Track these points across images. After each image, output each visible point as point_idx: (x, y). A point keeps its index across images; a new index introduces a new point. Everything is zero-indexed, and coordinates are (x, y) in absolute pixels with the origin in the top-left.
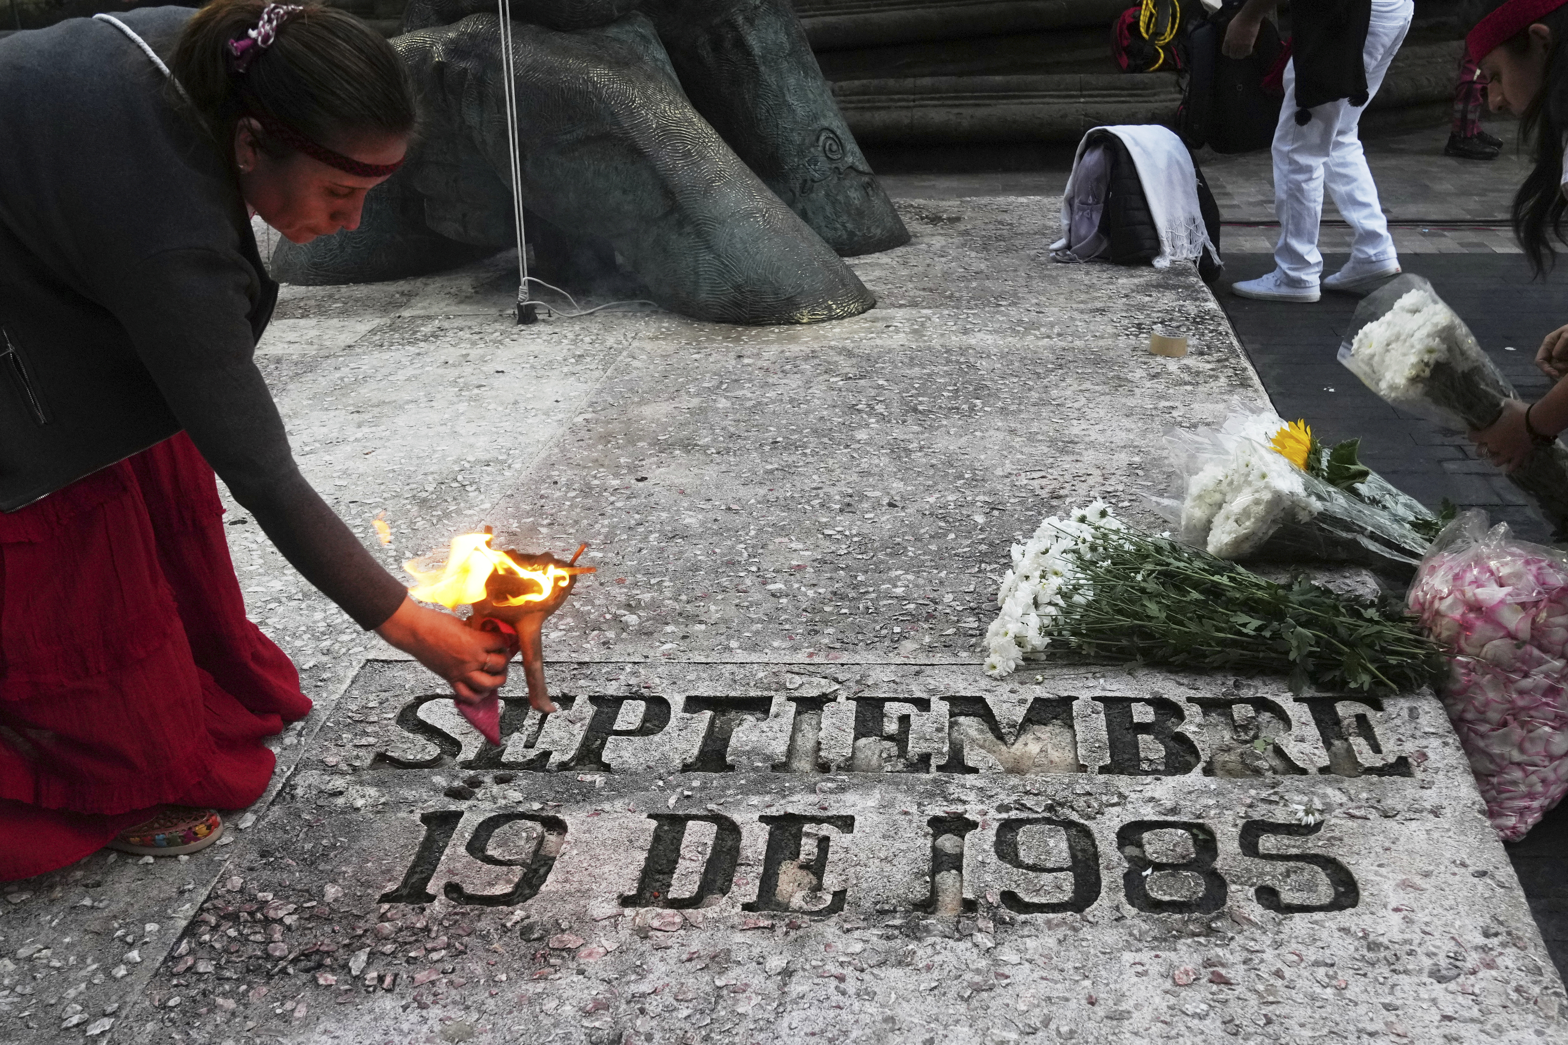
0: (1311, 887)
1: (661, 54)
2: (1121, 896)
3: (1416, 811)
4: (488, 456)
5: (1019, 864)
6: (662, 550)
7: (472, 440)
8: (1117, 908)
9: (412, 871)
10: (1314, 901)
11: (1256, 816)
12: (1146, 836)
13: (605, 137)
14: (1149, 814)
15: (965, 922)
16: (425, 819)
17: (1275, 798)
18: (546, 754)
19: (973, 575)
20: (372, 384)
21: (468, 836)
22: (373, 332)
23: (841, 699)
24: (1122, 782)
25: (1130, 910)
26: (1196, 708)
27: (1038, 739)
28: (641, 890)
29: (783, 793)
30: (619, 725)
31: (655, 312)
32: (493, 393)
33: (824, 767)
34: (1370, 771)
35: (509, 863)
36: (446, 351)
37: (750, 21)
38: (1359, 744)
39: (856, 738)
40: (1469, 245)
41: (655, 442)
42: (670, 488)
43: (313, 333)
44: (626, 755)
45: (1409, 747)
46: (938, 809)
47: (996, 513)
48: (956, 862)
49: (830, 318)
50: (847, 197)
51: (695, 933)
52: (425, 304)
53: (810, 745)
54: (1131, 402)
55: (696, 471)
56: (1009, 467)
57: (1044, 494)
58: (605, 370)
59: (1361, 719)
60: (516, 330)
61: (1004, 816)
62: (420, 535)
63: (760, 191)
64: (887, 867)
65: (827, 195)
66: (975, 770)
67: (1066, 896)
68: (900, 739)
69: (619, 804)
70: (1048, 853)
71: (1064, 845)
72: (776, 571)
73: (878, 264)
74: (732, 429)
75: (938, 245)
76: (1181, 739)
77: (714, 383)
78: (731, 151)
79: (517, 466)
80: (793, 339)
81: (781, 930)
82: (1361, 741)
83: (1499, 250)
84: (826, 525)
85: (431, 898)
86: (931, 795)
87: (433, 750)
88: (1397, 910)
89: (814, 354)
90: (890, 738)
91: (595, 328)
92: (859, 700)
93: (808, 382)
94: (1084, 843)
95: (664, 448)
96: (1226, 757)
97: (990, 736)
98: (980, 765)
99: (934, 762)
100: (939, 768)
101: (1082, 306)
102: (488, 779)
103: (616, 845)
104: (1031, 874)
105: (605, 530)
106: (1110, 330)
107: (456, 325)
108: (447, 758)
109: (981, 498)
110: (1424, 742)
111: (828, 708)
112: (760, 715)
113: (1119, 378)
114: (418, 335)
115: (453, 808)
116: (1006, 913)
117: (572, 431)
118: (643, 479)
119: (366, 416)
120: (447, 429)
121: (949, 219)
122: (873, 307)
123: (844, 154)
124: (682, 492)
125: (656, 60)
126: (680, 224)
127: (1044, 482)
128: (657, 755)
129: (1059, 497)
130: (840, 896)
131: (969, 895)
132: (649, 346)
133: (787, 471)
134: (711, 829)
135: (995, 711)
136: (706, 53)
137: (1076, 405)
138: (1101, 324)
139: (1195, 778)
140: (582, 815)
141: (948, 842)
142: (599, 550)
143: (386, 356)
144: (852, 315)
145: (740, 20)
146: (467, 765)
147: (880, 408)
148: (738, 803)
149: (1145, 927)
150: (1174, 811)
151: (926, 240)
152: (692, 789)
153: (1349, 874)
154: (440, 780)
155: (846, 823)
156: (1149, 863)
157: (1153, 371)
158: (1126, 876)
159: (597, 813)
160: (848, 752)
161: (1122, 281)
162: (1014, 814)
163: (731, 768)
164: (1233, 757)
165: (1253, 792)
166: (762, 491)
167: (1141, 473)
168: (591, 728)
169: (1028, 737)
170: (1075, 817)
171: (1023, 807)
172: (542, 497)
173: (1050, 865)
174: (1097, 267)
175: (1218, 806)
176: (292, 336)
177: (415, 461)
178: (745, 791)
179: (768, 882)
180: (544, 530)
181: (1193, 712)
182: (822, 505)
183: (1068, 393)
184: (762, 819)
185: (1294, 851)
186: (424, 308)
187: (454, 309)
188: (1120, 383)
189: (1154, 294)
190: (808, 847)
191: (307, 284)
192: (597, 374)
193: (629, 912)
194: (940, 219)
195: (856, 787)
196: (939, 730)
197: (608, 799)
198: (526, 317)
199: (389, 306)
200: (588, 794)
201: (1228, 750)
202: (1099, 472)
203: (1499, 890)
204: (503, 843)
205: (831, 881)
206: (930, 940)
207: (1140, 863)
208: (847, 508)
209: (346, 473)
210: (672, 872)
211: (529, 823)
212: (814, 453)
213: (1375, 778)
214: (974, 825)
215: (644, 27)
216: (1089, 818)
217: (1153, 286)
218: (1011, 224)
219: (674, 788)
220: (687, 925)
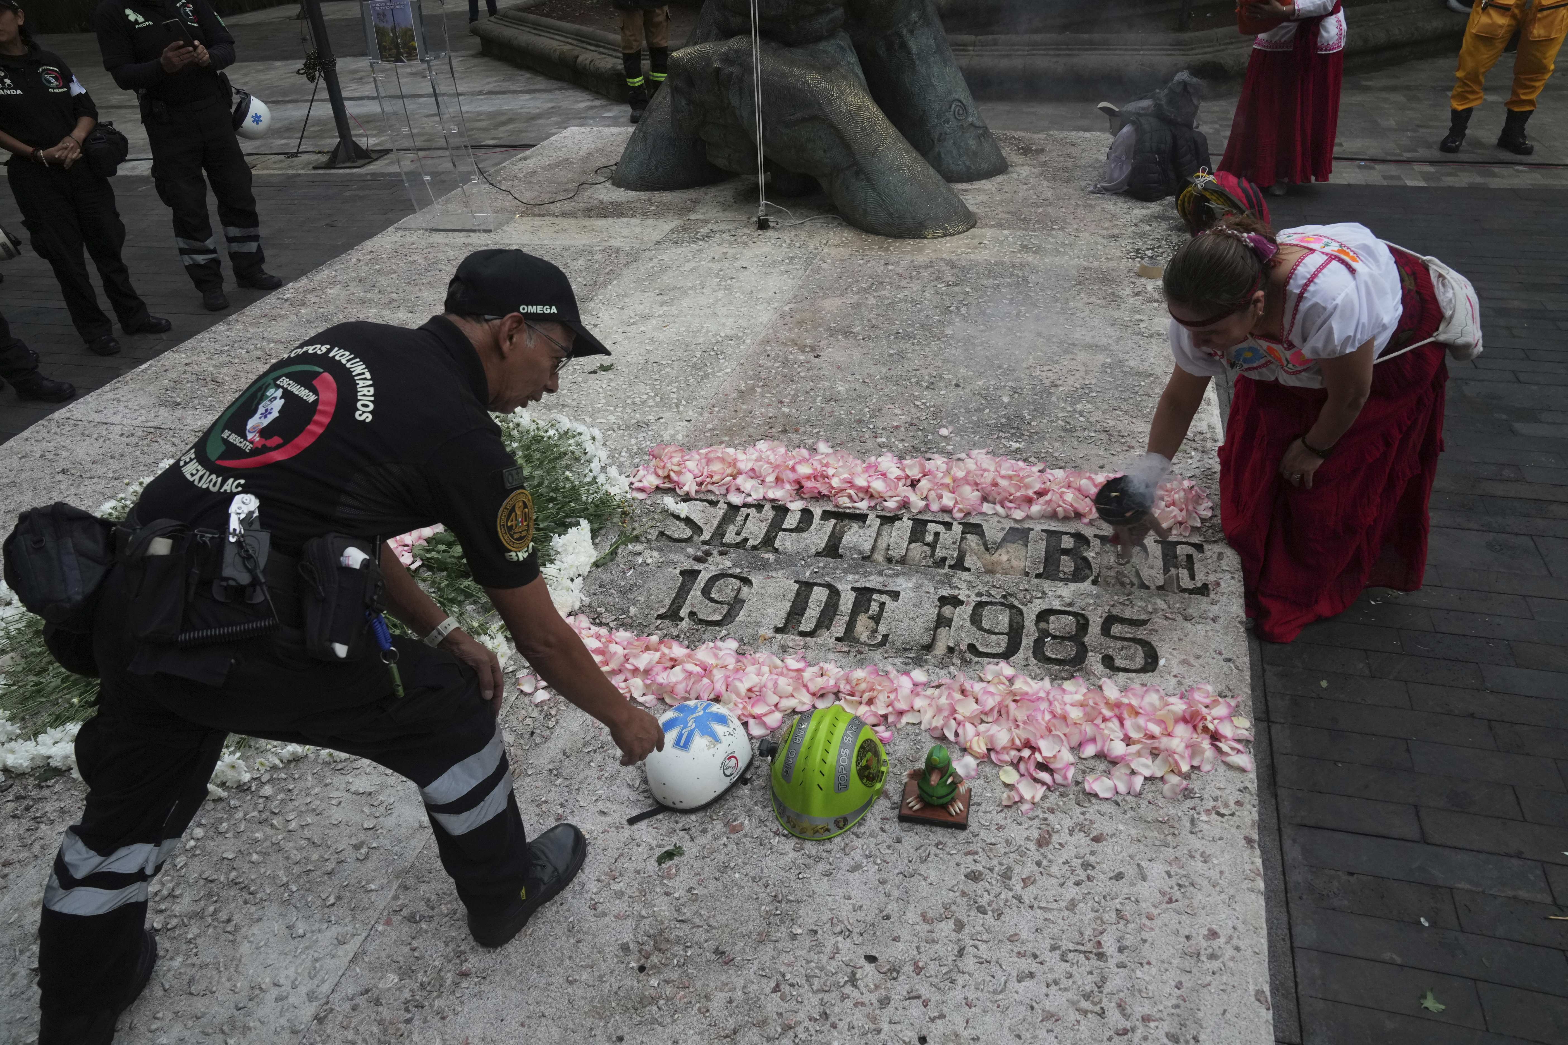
0: (1132, 658)
1: (852, 58)
2: (1030, 653)
3: (1203, 617)
4: (732, 333)
5: (981, 628)
6: (822, 409)
7: (724, 320)
8: (1027, 659)
9: (673, 602)
10: (1132, 666)
11: (1114, 612)
12: (1052, 618)
13: (814, 118)
14: (1056, 605)
15: (946, 659)
16: (682, 573)
17: (1127, 602)
18: (746, 540)
19: (993, 440)
20: (670, 273)
21: (702, 585)
22: (673, 231)
23: (905, 519)
24: (1046, 584)
25: (1033, 661)
26: (1098, 542)
27: (1008, 552)
28: (786, 624)
29: (866, 574)
30: (786, 525)
31: (840, 224)
32: (738, 284)
33: (889, 560)
34: (1185, 590)
35: (722, 603)
36: (714, 249)
37: (911, 32)
38: (1184, 573)
39: (910, 543)
40: (1392, 178)
41: (828, 329)
42: (832, 364)
43: (638, 230)
44: (787, 544)
45: (1212, 578)
46: (945, 592)
47: (1016, 395)
48: (948, 623)
49: (945, 235)
50: (967, 144)
51: (809, 651)
52: (704, 210)
53: (884, 545)
54: (1116, 314)
55: (849, 352)
56: (1031, 361)
57: (1047, 383)
58: (805, 270)
59: (1190, 557)
60: (756, 234)
61: (979, 599)
62: (691, 388)
63: (907, 152)
64: (912, 623)
65: (955, 143)
66: (968, 570)
67: (1000, 650)
68: (933, 546)
69: (780, 573)
70: (997, 623)
71: (1007, 620)
72: (884, 429)
73: (984, 190)
74: (874, 321)
75: (1025, 174)
76: (1085, 559)
77: (868, 284)
78: (891, 126)
79: (748, 341)
80: (921, 250)
81: (853, 654)
82: (1185, 571)
83: (1409, 183)
84: (917, 398)
85: (682, 619)
86: (942, 583)
87: (688, 532)
88: (1175, 676)
89: (929, 265)
90: (928, 544)
91: (803, 234)
92: (914, 520)
93: (924, 287)
94: (1019, 618)
95: (833, 332)
96: (1109, 573)
97: (982, 548)
98: (972, 567)
99: (948, 563)
100: (950, 567)
101: (1105, 232)
102: (715, 552)
103: (776, 598)
104: (986, 635)
105: (792, 392)
106: (1118, 254)
107: (721, 228)
108: (696, 538)
109: (1010, 384)
110: (1221, 575)
111: (897, 524)
112: (861, 524)
113: (1113, 294)
114: (699, 236)
115: (696, 568)
116: (968, 656)
117: (782, 317)
118: (818, 356)
119: (666, 298)
120: (710, 311)
121: (1036, 150)
122: (973, 226)
123: (967, 116)
124: (839, 367)
125: (848, 63)
126: (857, 173)
127: (1050, 374)
128: (803, 545)
129: (1056, 386)
130: (885, 637)
131: (952, 645)
132: (833, 251)
133: (901, 355)
134: (825, 592)
135: (987, 534)
136: (882, 52)
137: (1082, 315)
138: (1115, 250)
139: (1086, 586)
140: (761, 578)
141: (947, 610)
142: (788, 407)
143: (679, 251)
144: (959, 233)
145: (905, 31)
146: (705, 543)
147: (963, 310)
148: (841, 578)
149: (1038, 671)
150: (1070, 605)
151: (1018, 169)
152: (818, 567)
153: (1156, 653)
154: (690, 551)
155: (895, 595)
156: (1050, 635)
157: (1136, 290)
158: (1036, 641)
159: (769, 578)
160: (903, 552)
161: (1136, 211)
162: (984, 599)
163: (841, 556)
164: (1112, 573)
165: (1116, 598)
166: (884, 370)
167: (1109, 371)
168: (771, 525)
169: (1002, 551)
170: (1016, 603)
171: (990, 595)
172: (760, 366)
173: (997, 631)
174: (1122, 199)
175: (1095, 604)
176: (626, 232)
177: (691, 334)
178: (846, 571)
179: (851, 625)
180: (759, 390)
181: (1096, 543)
182: (917, 383)
183: (1080, 305)
184: (853, 589)
185: (1129, 636)
186: (703, 213)
187: (720, 215)
188: (1114, 299)
189: (1154, 224)
190: (874, 607)
191: (636, 190)
192: (801, 272)
193: (778, 636)
194: (1031, 150)
195: (904, 574)
196: (954, 543)
197: (775, 569)
198: (763, 225)
199: (683, 211)
200: (764, 565)
201: (1110, 568)
202: (1084, 369)
203: (1235, 671)
204: (719, 591)
205: (882, 628)
206: (927, 667)
207: (1044, 633)
208: (931, 386)
209: (652, 340)
210: (802, 615)
211: (734, 580)
212: (919, 343)
213: (1186, 595)
214: (961, 603)
215: (843, 40)
216: (1023, 604)
217: (1156, 218)
218: (1075, 158)
219: (809, 566)
220: (806, 647)
